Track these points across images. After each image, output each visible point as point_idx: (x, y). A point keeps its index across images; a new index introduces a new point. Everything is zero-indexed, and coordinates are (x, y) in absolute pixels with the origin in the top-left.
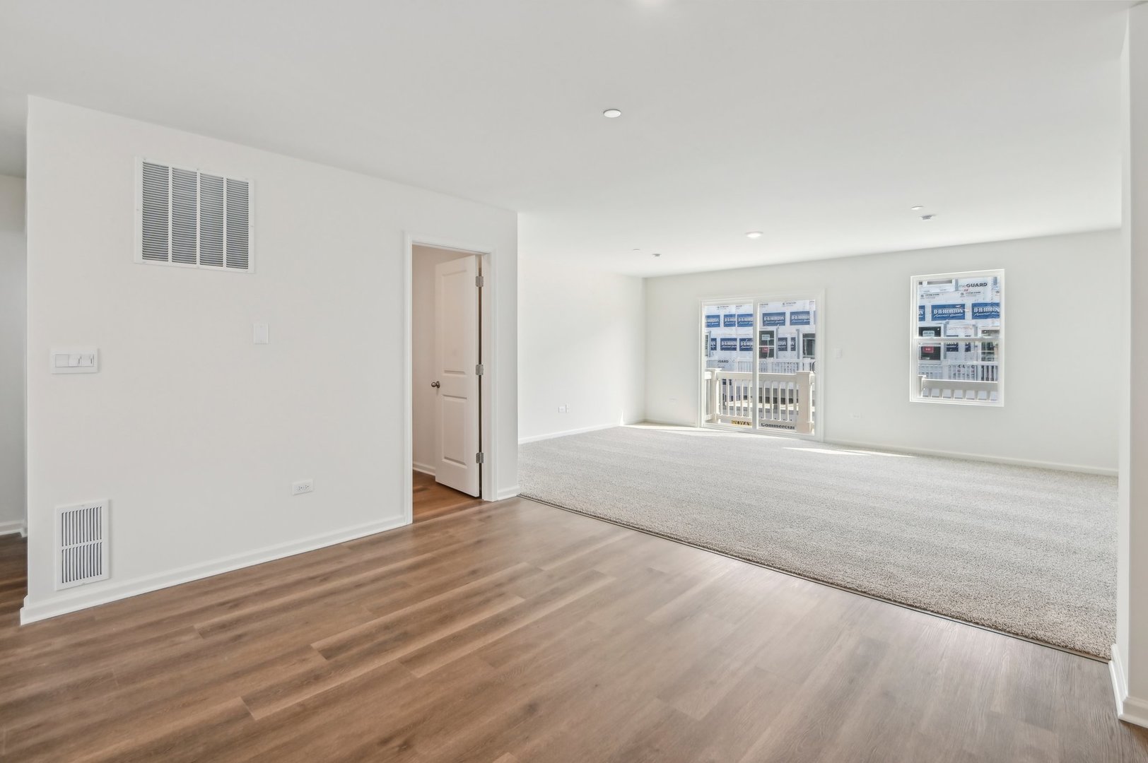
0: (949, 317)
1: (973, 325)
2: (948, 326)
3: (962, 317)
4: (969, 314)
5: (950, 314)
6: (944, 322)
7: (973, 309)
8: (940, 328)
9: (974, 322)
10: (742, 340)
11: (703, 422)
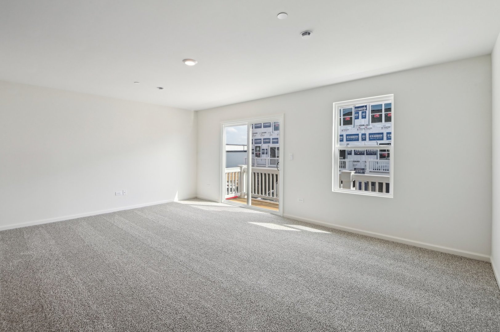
11: (224, 200)
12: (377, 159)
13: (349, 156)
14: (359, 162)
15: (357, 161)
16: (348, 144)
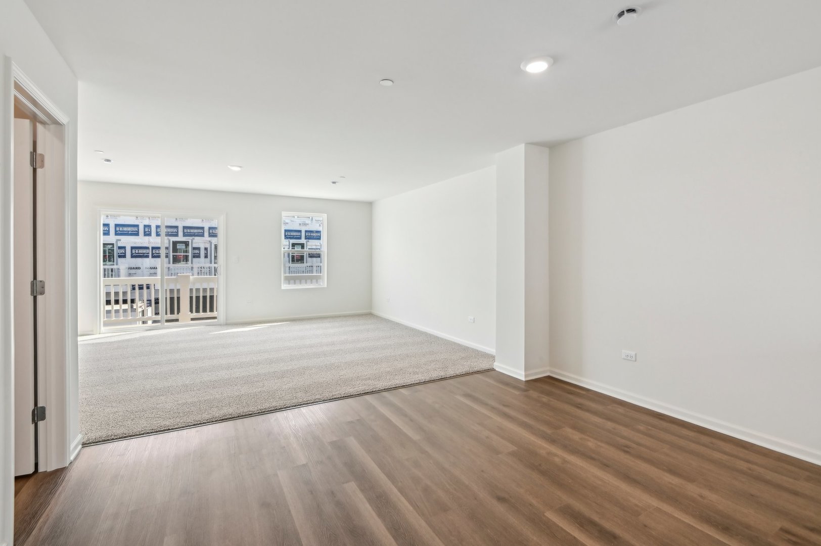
0: (194, 235)
1: (210, 241)
2: (194, 241)
3: (202, 235)
4: (206, 234)
5: (195, 233)
6: (191, 238)
7: (209, 231)
8: (188, 242)
9: (210, 239)
10: (153, 248)
12: (169, 263)
13: (120, 260)
14: (139, 268)
15: (137, 268)
16: (120, 240)
